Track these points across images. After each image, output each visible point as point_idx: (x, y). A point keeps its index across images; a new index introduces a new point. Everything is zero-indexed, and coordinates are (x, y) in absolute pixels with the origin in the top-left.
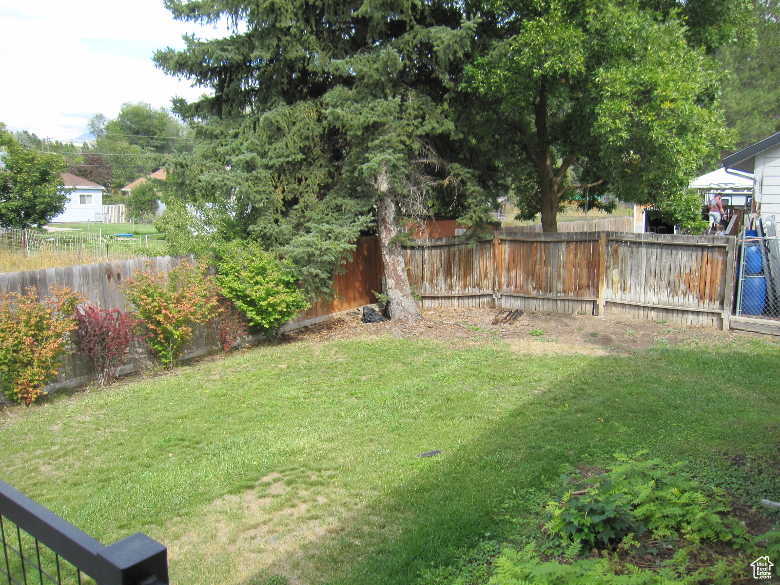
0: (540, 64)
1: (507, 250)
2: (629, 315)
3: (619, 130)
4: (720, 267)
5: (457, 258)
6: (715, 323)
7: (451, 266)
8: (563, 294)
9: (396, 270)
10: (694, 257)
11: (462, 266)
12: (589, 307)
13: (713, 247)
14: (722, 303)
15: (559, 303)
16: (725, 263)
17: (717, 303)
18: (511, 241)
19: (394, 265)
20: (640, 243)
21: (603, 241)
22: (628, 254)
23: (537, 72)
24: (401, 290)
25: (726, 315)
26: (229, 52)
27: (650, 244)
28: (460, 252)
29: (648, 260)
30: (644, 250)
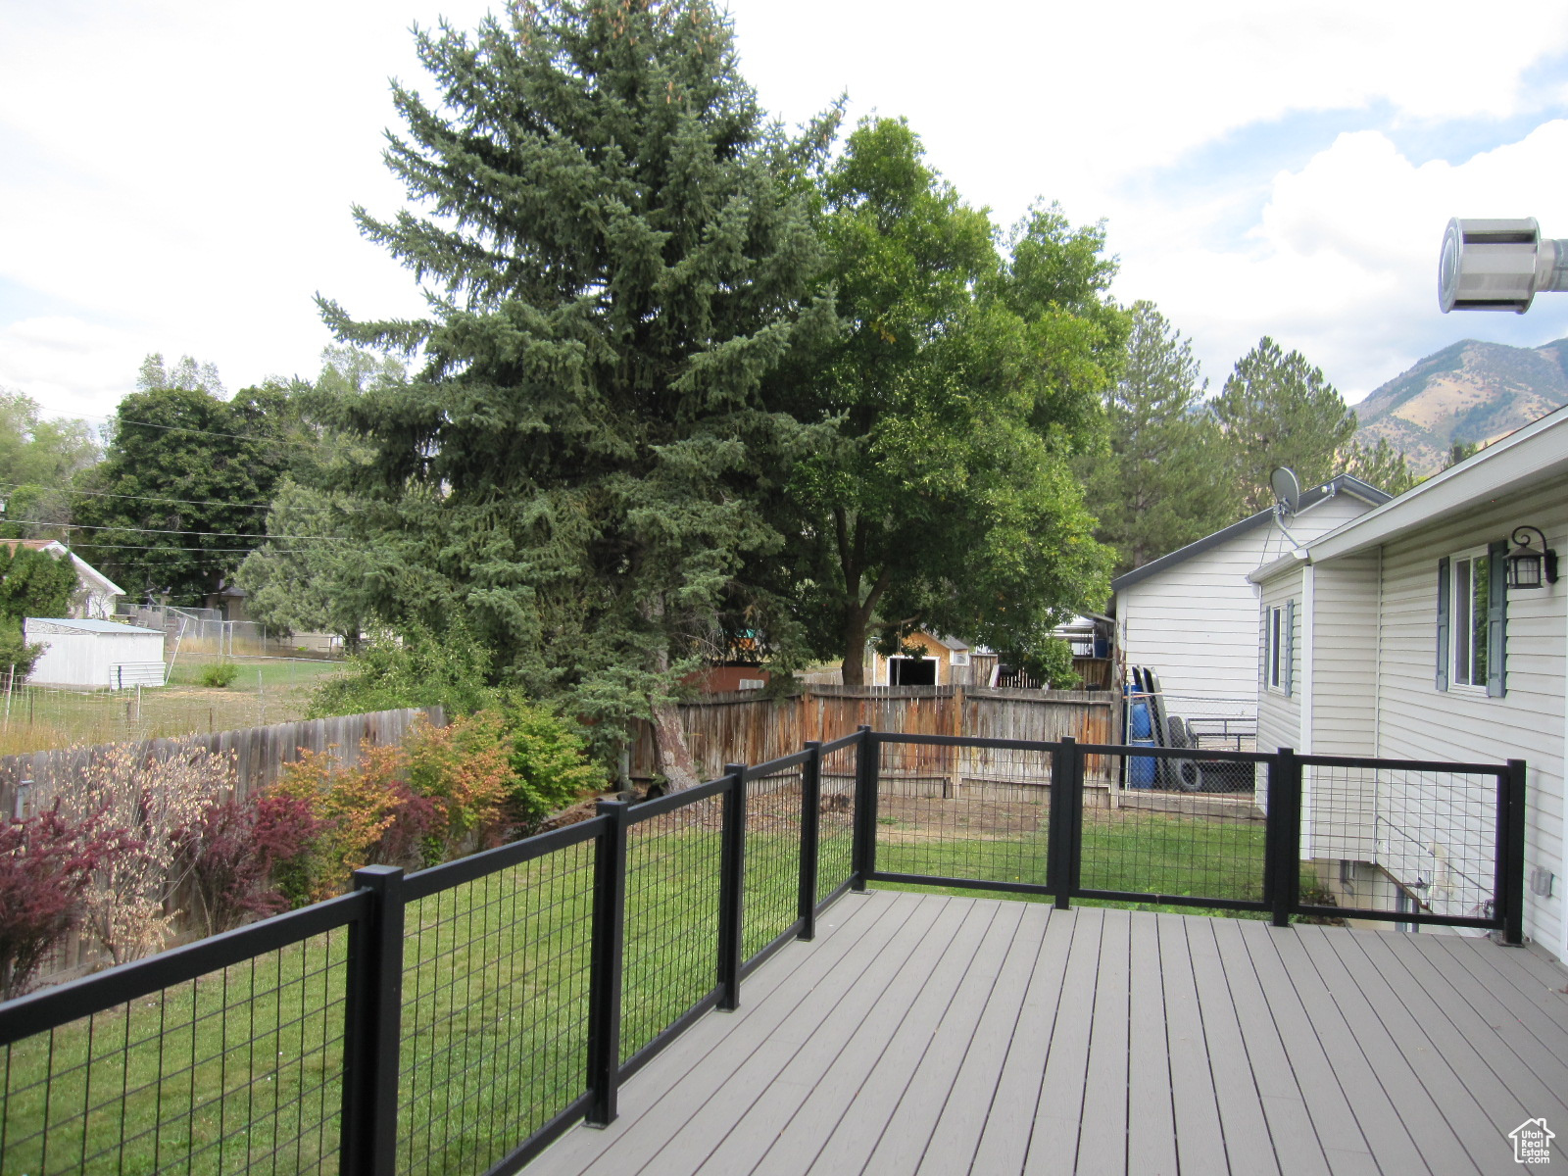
0: (913, 475)
1: (822, 709)
2: (991, 795)
3: (1016, 563)
4: (1103, 729)
5: (742, 722)
6: (1102, 801)
7: (731, 735)
8: (902, 771)
9: (674, 738)
10: (1072, 718)
11: (750, 734)
12: (938, 788)
13: (1095, 705)
14: (1108, 775)
15: (897, 784)
16: (1110, 725)
17: (1102, 776)
18: (826, 698)
19: (671, 730)
20: (1005, 700)
21: (958, 697)
22: (989, 716)
23: (908, 484)
24: (685, 767)
25: (1114, 789)
26: (490, 416)
27: (1017, 701)
28: (747, 713)
29: (1016, 721)
30: (1010, 708)
